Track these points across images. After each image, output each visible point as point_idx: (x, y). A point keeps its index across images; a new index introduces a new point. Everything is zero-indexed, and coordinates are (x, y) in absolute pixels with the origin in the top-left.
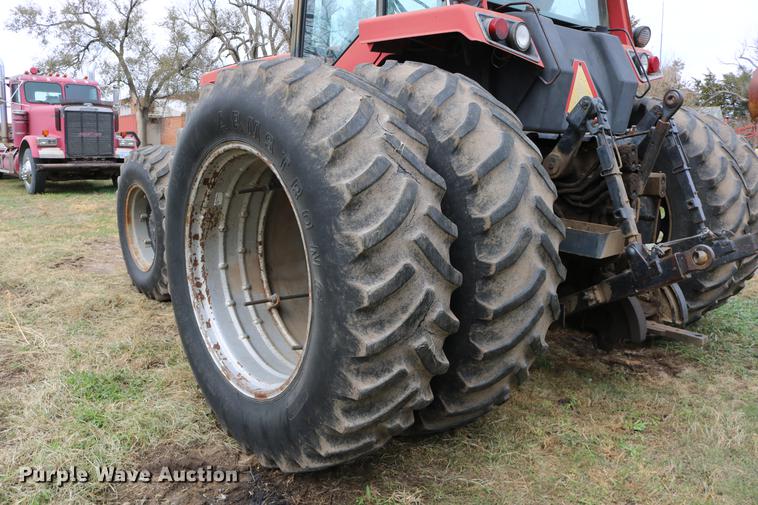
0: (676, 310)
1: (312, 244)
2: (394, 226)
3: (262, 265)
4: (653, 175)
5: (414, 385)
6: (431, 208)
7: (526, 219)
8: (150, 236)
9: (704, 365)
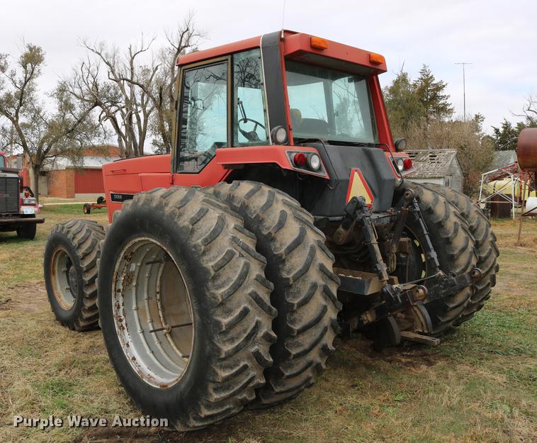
0: (424, 324)
1: (193, 297)
2: (237, 286)
3: (159, 306)
4: (402, 239)
5: (252, 373)
6: (258, 276)
7: (314, 276)
8: (69, 285)
9: (452, 359)
